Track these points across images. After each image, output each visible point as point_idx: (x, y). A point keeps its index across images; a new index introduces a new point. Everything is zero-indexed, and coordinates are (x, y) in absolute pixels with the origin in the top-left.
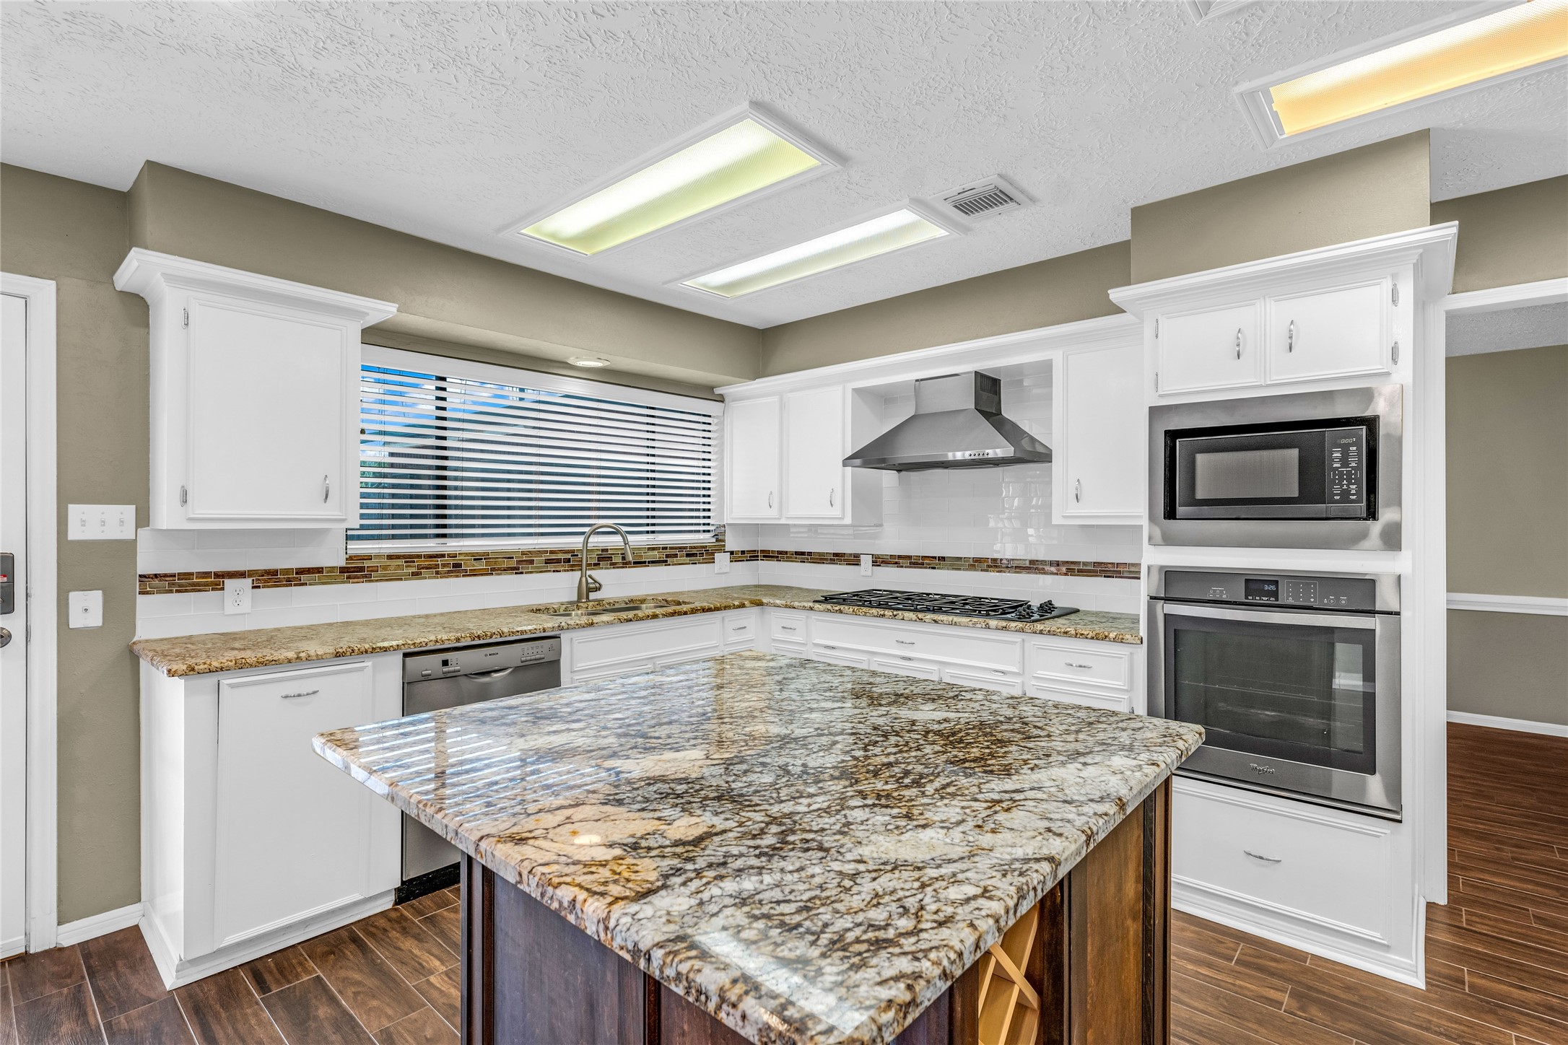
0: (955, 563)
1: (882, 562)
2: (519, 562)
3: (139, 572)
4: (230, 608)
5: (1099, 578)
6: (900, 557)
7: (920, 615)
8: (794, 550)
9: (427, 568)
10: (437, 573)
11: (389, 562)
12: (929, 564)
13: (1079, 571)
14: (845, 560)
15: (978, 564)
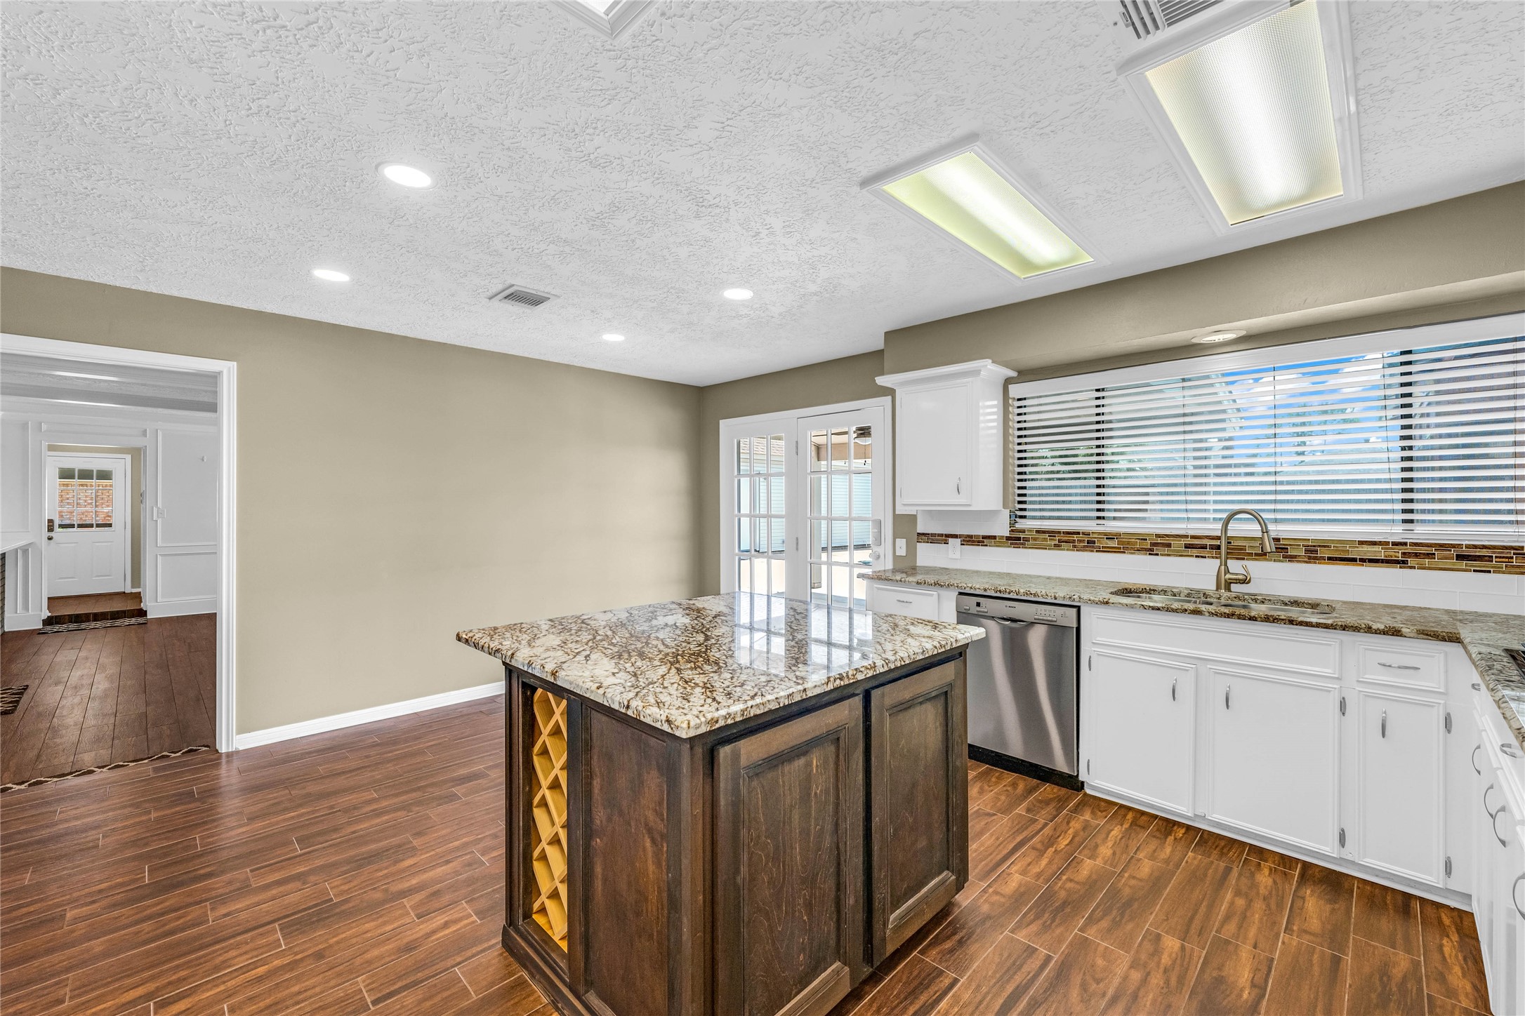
2: (1152, 544)
3: (919, 531)
4: (951, 555)
9: (1066, 542)
10: (1074, 546)
11: (1038, 536)
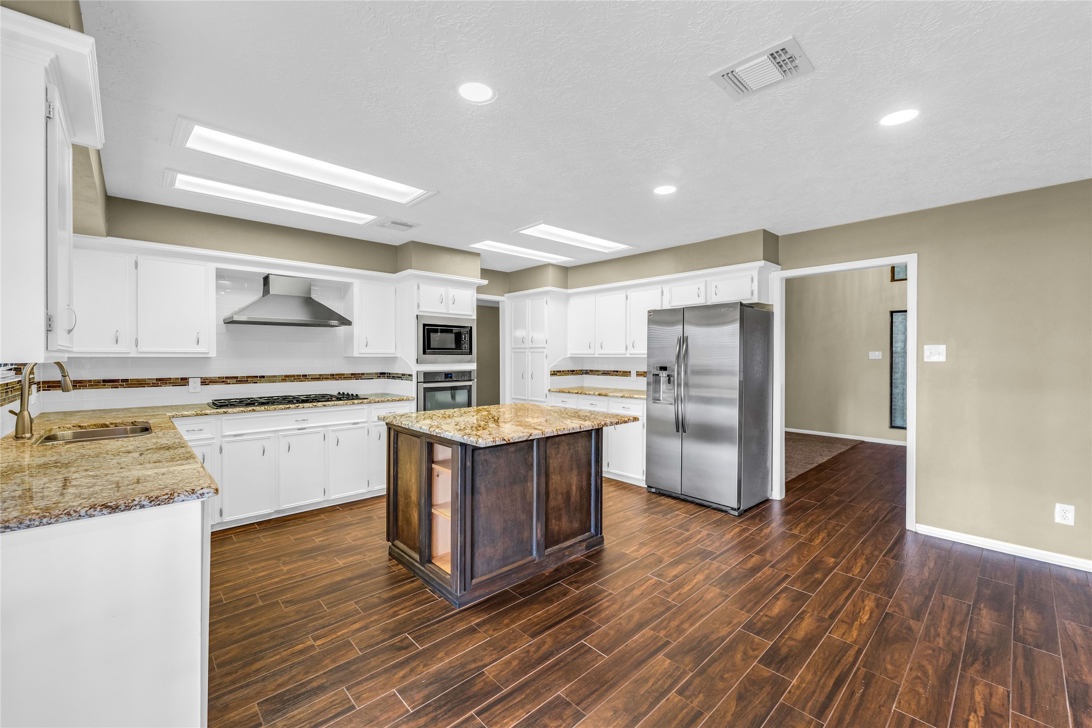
0: (273, 379)
1: (210, 382)
5: (353, 380)
6: (227, 378)
8: (102, 378)
12: (252, 381)
13: (344, 378)
14: (170, 383)
15: (287, 378)
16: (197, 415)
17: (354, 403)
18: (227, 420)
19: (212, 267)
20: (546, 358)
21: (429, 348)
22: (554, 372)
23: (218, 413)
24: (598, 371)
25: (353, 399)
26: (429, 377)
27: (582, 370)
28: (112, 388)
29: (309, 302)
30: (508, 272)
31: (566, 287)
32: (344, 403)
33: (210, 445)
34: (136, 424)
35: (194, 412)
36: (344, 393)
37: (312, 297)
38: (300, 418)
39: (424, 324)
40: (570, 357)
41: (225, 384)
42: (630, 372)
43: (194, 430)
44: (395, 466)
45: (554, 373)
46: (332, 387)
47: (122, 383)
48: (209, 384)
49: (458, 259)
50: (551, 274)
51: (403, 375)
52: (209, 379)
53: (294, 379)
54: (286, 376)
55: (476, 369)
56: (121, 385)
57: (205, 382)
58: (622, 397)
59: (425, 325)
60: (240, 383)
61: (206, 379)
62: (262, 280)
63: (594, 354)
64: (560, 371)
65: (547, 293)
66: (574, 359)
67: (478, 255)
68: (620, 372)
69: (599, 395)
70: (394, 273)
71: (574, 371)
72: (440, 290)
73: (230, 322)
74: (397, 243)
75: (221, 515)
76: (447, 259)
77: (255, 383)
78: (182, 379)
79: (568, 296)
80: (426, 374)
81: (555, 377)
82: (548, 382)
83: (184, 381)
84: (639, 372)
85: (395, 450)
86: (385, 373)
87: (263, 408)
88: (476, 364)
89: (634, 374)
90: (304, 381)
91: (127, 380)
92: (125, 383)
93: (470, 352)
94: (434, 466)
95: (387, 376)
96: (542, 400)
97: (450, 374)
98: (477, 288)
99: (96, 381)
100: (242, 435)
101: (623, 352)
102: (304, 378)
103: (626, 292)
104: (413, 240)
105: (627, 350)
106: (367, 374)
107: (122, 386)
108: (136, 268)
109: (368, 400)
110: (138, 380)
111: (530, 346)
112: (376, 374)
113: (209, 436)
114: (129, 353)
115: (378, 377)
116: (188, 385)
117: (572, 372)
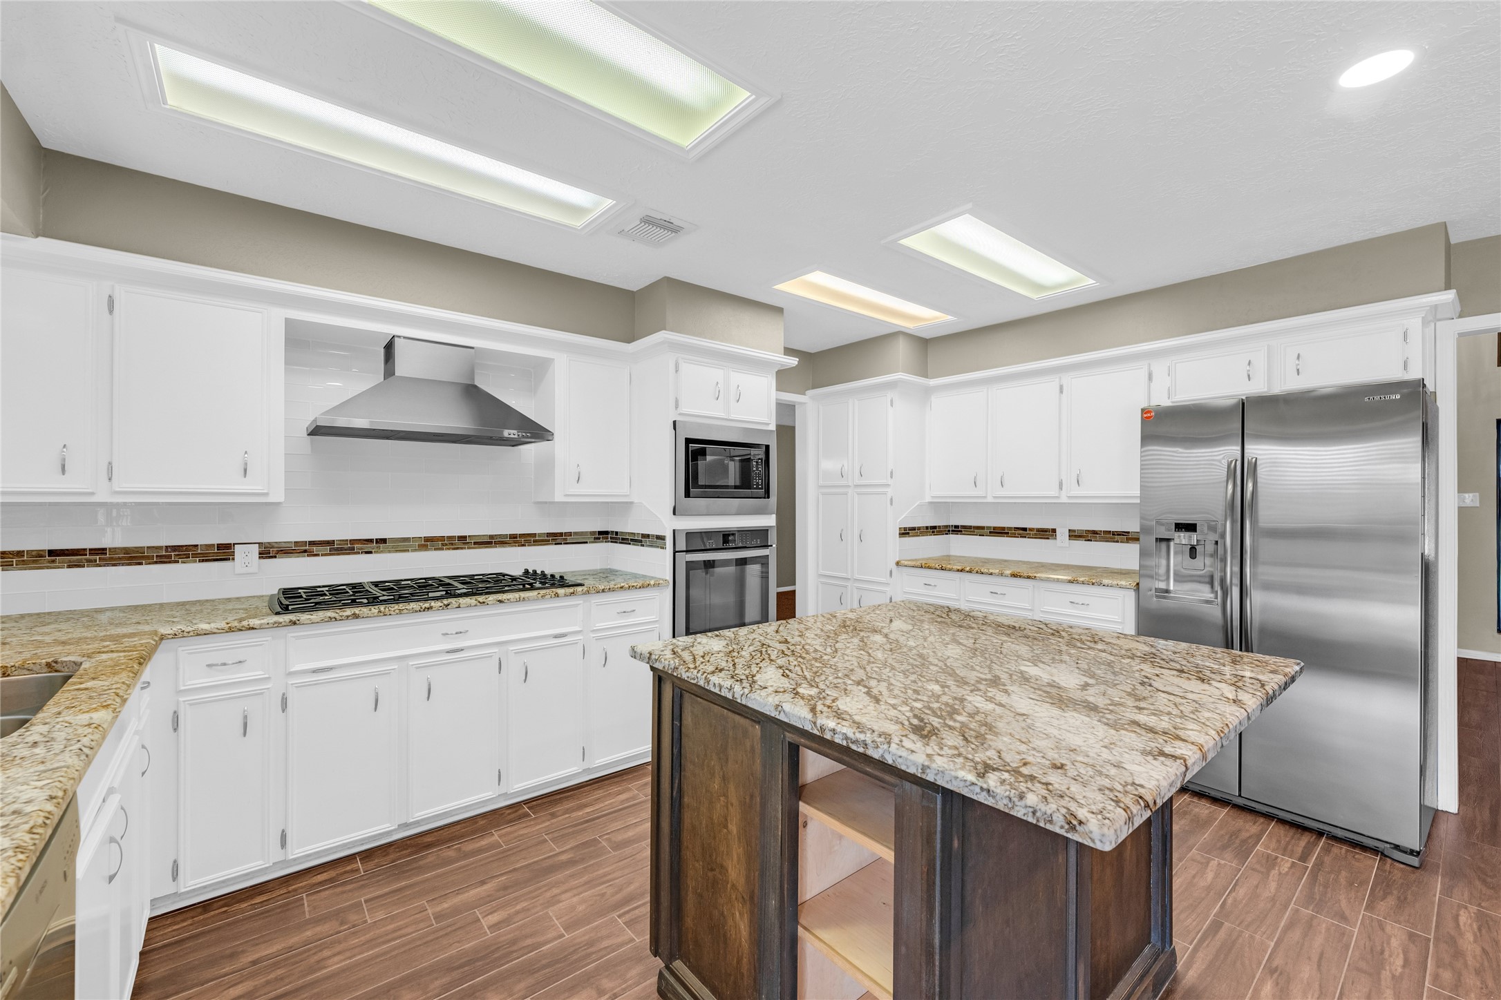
0: (402, 545)
1: (278, 552)
6: (312, 543)
7: (481, 599)
12: (362, 549)
13: (535, 541)
14: (195, 556)
15: (429, 543)
16: (231, 630)
17: (557, 595)
18: (297, 638)
19: (278, 315)
20: (891, 504)
21: (697, 486)
22: (905, 529)
23: (278, 625)
24: (983, 528)
25: (553, 586)
26: (696, 540)
27: (947, 526)
28: (69, 567)
29: (472, 393)
30: (813, 352)
31: (925, 374)
32: (540, 595)
33: (262, 694)
34: (57, 667)
35: (223, 625)
36: (535, 572)
37: (476, 384)
38: (452, 628)
39: (687, 439)
40: (931, 503)
41: (308, 556)
42: (1054, 531)
43: (224, 664)
44: (677, 775)
45: (905, 532)
46: (512, 561)
47: (92, 557)
48: (275, 557)
49: (747, 318)
50: (901, 350)
51: (644, 536)
52: (276, 545)
53: (443, 545)
54: (427, 539)
55: (775, 524)
56: (89, 561)
57: (267, 552)
58: (1070, 582)
59: (688, 441)
60: (338, 554)
61: (270, 545)
62: (382, 351)
63: (985, 497)
64: (914, 529)
65: (892, 385)
66: (936, 506)
67: (779, 310)
68: (1031, 530)
69: (1014, 575)
70: (629, 342)
71: (934, 527)
72: (714, 374)
73: (317, 431)
74: (634, 282)
75: (283, 844)
76: (725, 316)
77: (367, 553)
78: (220, 546)
79: (928, 392)
80: (690, 535)
81: (907, 540)
82: (897, 548)
83: (224, 552)
84: (1074, 531)
85: (676, 735)
86: (606, 533)
87: (374, 610)
88: (775, 515)
89: (1063, 534)
90: (462, 548)
91: (102, 551)
92: (98, 557)
93: (767, 495)
94: (803, 807)
95: (611, 538)
96: (883, 580)
97: (733, 534)
98: (777, 372)
99: (34, 553)
100: (330, 669)
101: (1054, 493)
102: (461, 542)
103: (1060, 378)
104: (667, 275)
105: (1061, 488)
106: (576, 533)
107: (92, 563)
108: (111, 311)
109: (585, 588)
110: (126, 550)
111: (857, 482)
112: (593, 533)
113: (258, 674)
114: (93, 494)
115: (595, 538)
116: (233, 559)
117: (934, 530)
